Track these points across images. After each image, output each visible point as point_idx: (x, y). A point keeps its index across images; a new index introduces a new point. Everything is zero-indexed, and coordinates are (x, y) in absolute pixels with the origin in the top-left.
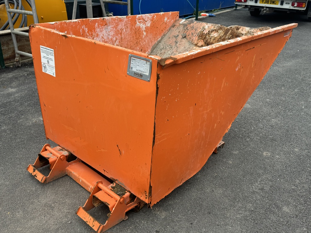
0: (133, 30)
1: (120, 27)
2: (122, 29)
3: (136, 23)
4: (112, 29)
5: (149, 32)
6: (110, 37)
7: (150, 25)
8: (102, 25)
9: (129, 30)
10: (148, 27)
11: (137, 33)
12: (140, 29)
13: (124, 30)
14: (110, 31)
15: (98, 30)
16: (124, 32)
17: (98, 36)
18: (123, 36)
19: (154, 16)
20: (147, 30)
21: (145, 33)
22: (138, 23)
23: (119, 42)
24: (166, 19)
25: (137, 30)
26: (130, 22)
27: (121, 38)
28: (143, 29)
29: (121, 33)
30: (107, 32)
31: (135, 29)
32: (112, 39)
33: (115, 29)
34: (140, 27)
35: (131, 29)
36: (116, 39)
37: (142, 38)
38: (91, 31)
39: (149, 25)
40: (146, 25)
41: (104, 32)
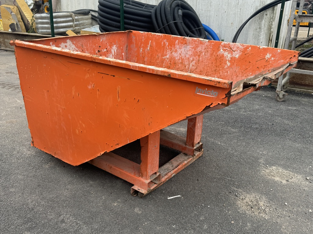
0: (214, 56)
1: (199, 49)
2: (201, 52)
3: (219, 50)
4: (191, 49)
5: (235, 64)
6: (188, 56)
7: (239, 57)
8: (182, 43)
9: (209, 54)
10: (235, 58)
11: (217, 60)
12: (224, 57)
13: (204, 53)
14: (188, 50)
15: (177, 46)
16: (203, 55)
17: (176, 52)
18: (201, 58)
19: (249, 48)
20: (233, 62)
21: (229, 64)
22: (222, 51)
23: (196, 63)
24: (268, 56)
25: (219, 57)
26: (212, 47)
27: (199, 60)
28: (227, 59)
29: (199, 56)
30: (186, 51)
31: (216, 55)
32: (189, 59)
33: (193, 50)
34: (223, 55)
35: (212, 55)
36: (193, 60)
37: (223, 68)
38: (171, 46)
39: (237, 56)
40: (232, 55)
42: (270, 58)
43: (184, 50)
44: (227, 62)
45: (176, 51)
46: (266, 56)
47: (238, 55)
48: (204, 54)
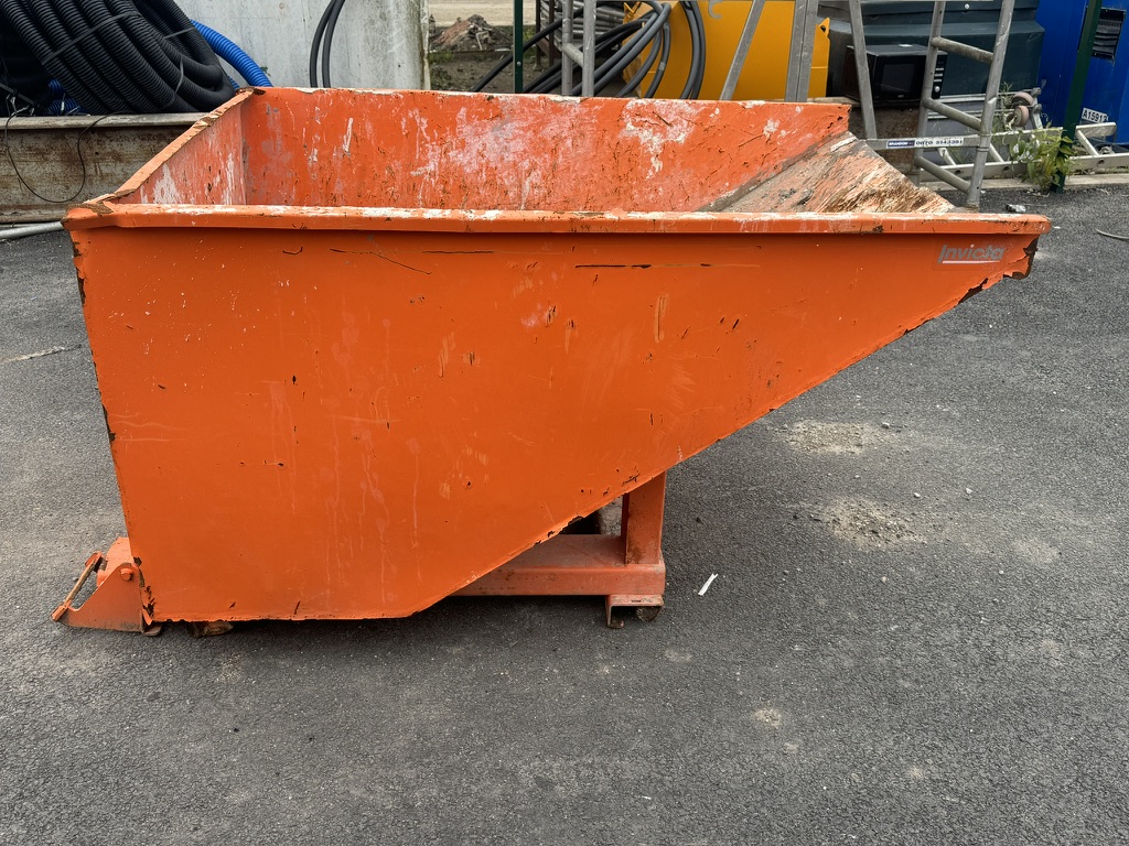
0: (605, 147)
1: (550, 130)
2: (558, 139)
3: (619, 125)
4: (521, 132)
5: (678, 164)
6: (510, 158)
7: (687, 140)
8: (482, 116)
9: (588, 143)
10: (675, 144)
11: (620, 158)
12: (639, 145)
13: (569, 142)
14: (511, 136)
15: (467, 129)
16: (568, 149)
17: (463, 147)
18: (560, 159)
19: (713, 111)
20: (671, 156)
21: (657, 165)
22: (633, 128)
23: (544, 177)
24: (771, 127)
25: (624, 148)
26: (597, 118)
27: (554, 167)
28: (650, 149)
29: (554, 151)
30: (501, 140)
31: (613, 143)
32: (515, 164)
33: (530, 134)
34: (636, 141)
35: (598, 143)
36: (533, 167)
37: (641, 179)
38: (441, 129)
39: (681, 138)
40: (665, 136)
41: (489, 138)
42: (778, 133)
43: (492, 138)
44: (653, 159)
45: (463, 145)
46: (766, 128)
47: (683, 135)
48: (570, 145)
